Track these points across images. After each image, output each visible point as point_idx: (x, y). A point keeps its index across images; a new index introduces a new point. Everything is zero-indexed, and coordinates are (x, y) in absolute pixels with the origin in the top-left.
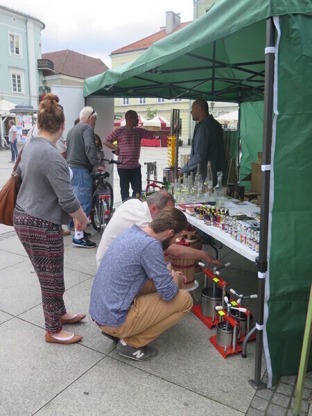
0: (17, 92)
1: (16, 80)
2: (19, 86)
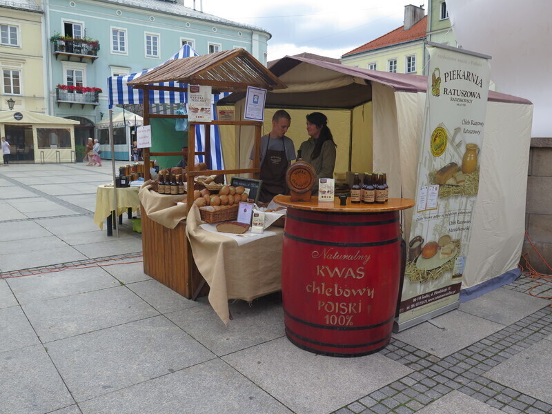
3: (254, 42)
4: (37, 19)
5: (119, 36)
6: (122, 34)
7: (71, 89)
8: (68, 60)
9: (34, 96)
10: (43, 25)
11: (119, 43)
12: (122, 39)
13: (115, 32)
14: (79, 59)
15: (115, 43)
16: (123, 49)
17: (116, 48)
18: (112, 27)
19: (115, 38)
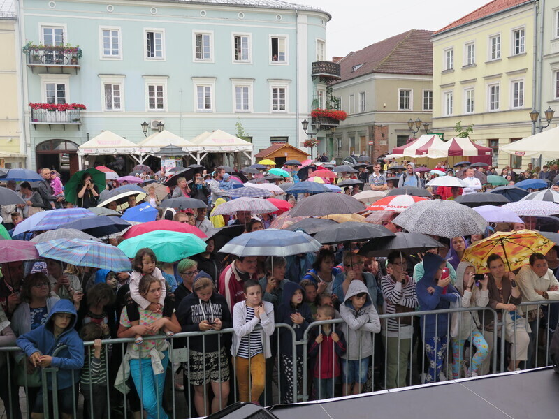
0: (279, 110)
1: (278, 94)
2: (283, 102)
3: (299, 26)
4: (9, 27)
5: (111, 37)
6: (115, 33)
7: (51, 107)
8: (48, 73)
9: (7, 119)
10: (16, 33)
11: (111, 46)
12: (115, 40)
13: (106, 32)
14: (60, 70)
15: (107, 46)
16: (116, 52)
17: (107, 53)
18: (101, 27)
19: (106, 40)
